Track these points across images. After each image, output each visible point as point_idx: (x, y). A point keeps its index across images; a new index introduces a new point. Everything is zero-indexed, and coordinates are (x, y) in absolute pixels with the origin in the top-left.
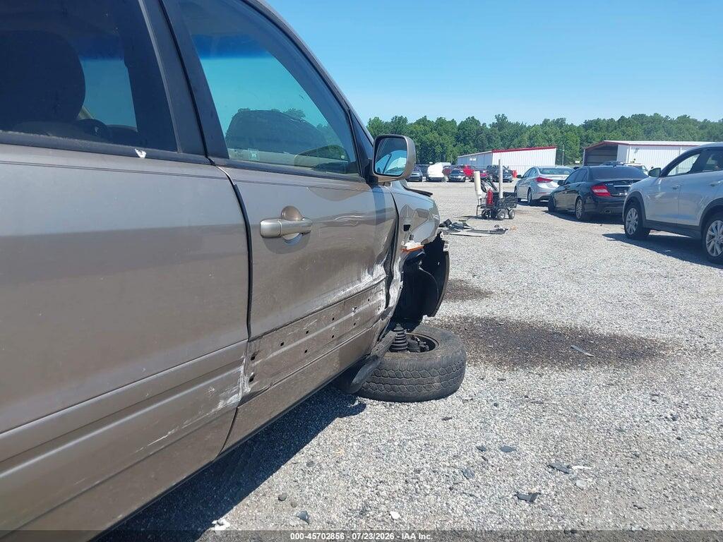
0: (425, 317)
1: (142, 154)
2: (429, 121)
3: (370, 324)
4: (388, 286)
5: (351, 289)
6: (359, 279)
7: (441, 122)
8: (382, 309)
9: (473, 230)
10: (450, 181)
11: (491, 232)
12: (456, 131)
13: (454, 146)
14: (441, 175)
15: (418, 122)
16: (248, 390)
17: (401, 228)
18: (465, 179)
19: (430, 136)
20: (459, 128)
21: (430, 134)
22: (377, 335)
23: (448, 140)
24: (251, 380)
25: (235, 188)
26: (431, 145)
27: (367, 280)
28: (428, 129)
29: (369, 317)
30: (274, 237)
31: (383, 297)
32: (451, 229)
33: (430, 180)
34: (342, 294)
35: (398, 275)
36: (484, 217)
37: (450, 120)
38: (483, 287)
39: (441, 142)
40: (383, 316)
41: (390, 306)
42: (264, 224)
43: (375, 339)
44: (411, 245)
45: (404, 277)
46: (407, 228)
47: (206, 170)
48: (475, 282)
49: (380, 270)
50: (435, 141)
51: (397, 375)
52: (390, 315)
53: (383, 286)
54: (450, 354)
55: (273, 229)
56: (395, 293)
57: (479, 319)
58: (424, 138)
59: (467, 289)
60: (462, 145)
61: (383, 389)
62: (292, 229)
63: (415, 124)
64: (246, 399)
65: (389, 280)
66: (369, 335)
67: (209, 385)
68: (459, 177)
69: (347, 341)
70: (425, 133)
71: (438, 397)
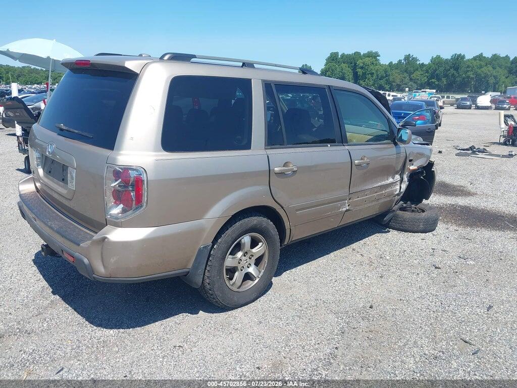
0: (424, 200)
1: (329, 146)
2: (485, 57)
3: (392, 197)
4: (401, 184)
5: (384, 183)
6: (388, 179)
7: (495, 57)
8: (397, 192)
9: (491, 154)
10: (496, 109)
11: (504, 156)
12: (509, 65)
13: (507, 78)
14: (489, 104)
15: (475, 58)
16: (348, 208)
17: (408, 161)
18: (510, 107)
19: (485, 69)
20: (512, 62)
21: (485, 68)
22: (395, 202)
23: (501, 73)
24: (349, 205)
25: (349, 152)
26: (485, 77)
27: (391, 180)
28: (483, 63)
29: (391, 194)
30: (359, 165)
31: (398, 187)
32: (474, 152)
33: (478, 108)
34: (380, 184)
35: (406, 179)
36: (505, 144)
37: (504, 56)
38: (473, 191)
39: (495, 74)
40: (398, 195)
41: (401, 191)
42: (356, 161)
43: (394, 204)
44: (412, 168)
45: (409, 181)
46: (411, 161)
47: (343, 147)
48: (470, 188)
49: (398, 177)
50: (489, 74)
51: (404, 221)
52: (401, 195)
53: (398, 183)
54: (429, 215)
55: (359, 163)
56: (404, 186)
57: (460, 206)
58: (479, 71)
59: (462, 191)
60: (514, 76)
61: (398, 226)
62: (364, 163)
63: (471, 59)
64: (347, 211)
65: (402, 181)
66: (391, 201)
67: (339, 204)
68: (505, 106)
69: (381, 201)
70: (481, 67)
71: (422, 232)
